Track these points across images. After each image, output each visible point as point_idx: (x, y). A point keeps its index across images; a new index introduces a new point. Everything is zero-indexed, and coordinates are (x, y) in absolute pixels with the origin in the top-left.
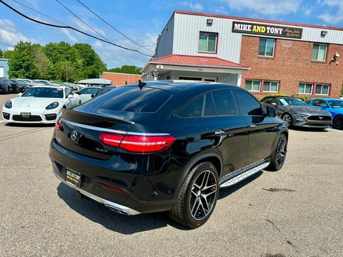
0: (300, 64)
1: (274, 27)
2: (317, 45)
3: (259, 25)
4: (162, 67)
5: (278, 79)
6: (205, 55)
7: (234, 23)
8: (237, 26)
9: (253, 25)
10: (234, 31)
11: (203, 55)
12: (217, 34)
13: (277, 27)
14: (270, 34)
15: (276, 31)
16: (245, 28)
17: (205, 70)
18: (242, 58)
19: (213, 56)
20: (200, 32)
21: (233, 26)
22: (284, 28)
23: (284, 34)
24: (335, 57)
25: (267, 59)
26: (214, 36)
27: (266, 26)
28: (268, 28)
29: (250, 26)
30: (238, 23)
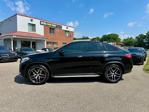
0: (62, 37)
1: (54, 24)
2: (66, 31)
3: (49, 23)
4: (15, 37)
5: (57, 42)
6: (31, 32)
7: (41, 21)
8: (42, 23)
9: (47, 23)
10: (41, 24)
11: (30, 32)
12: (35, 25)
13: (55, 24)
14: (53, 27)
15: (54, 26)
16: (44, 24)
17: (33, 38)
18: (44, 34)
19: (34, 33)
20: (28, 23)
21: (40, 23)
22: (57, 25)
23: (57, 27)
24: (71, 35)
25: (53, 35)
26: (34, 25)
27: (51, 24)
28: (52, 24)
29: (46, 23)
30: (42, 22)
